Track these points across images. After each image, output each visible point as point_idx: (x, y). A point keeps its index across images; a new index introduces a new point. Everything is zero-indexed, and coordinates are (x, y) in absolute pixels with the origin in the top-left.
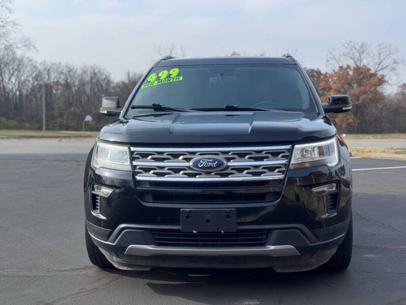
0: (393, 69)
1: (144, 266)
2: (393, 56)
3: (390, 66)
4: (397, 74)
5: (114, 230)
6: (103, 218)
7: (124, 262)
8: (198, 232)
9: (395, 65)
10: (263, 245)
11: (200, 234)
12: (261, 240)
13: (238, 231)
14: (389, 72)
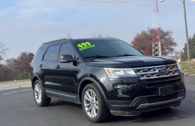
0: (4, 53)
1: (139, 113)
2: (3, 48)
3: (2, 52)
4: (6, 55)
5: (133, 100)
6: (128, 96)
7: (132, 113)
8: (165, 95)
9: (4, 51)
10: (177, 97)
11: (165, 96)
12: (176, 96)
13: (175, 93)
14: (2, 54)
